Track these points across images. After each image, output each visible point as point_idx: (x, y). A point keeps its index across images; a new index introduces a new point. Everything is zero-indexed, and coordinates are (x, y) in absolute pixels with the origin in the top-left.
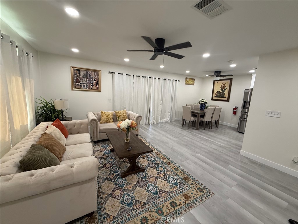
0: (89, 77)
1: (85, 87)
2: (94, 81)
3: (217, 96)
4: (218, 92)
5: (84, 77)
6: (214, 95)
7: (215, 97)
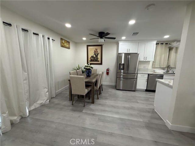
3: (91, 61)
4: (92, 57)
6: (89, 60)
7: (90, 61)
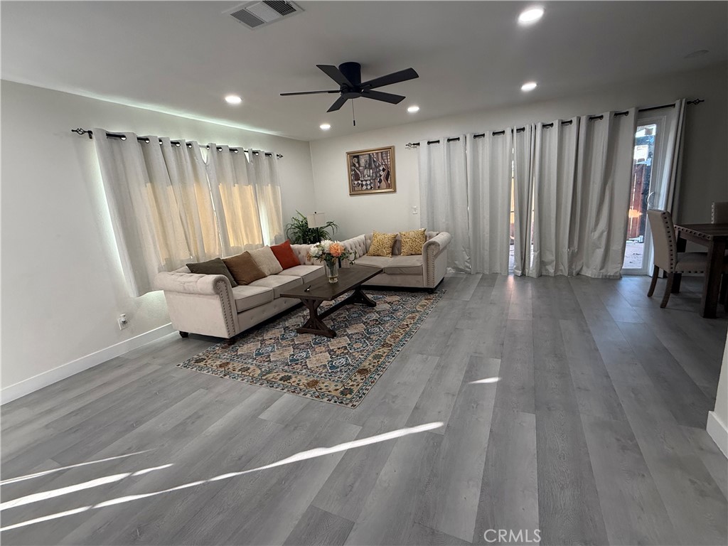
0: (373, 166)
1: (369, 187)
2: (382, 173)
5: (366, 168)
